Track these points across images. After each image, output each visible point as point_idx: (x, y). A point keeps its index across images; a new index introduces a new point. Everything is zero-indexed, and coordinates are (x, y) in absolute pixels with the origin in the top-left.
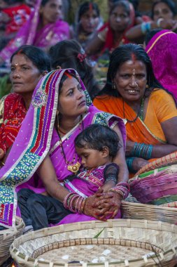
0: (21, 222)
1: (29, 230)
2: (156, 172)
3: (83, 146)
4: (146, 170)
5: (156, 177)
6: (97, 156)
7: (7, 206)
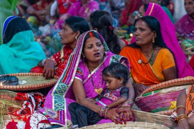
0: (70, 122)
1: (76, 127)
2: (153, 93)
3: (108, 76)
4: (147, 92)
5: (153, 96)
6: (116, 82)
7: (61, 112)
